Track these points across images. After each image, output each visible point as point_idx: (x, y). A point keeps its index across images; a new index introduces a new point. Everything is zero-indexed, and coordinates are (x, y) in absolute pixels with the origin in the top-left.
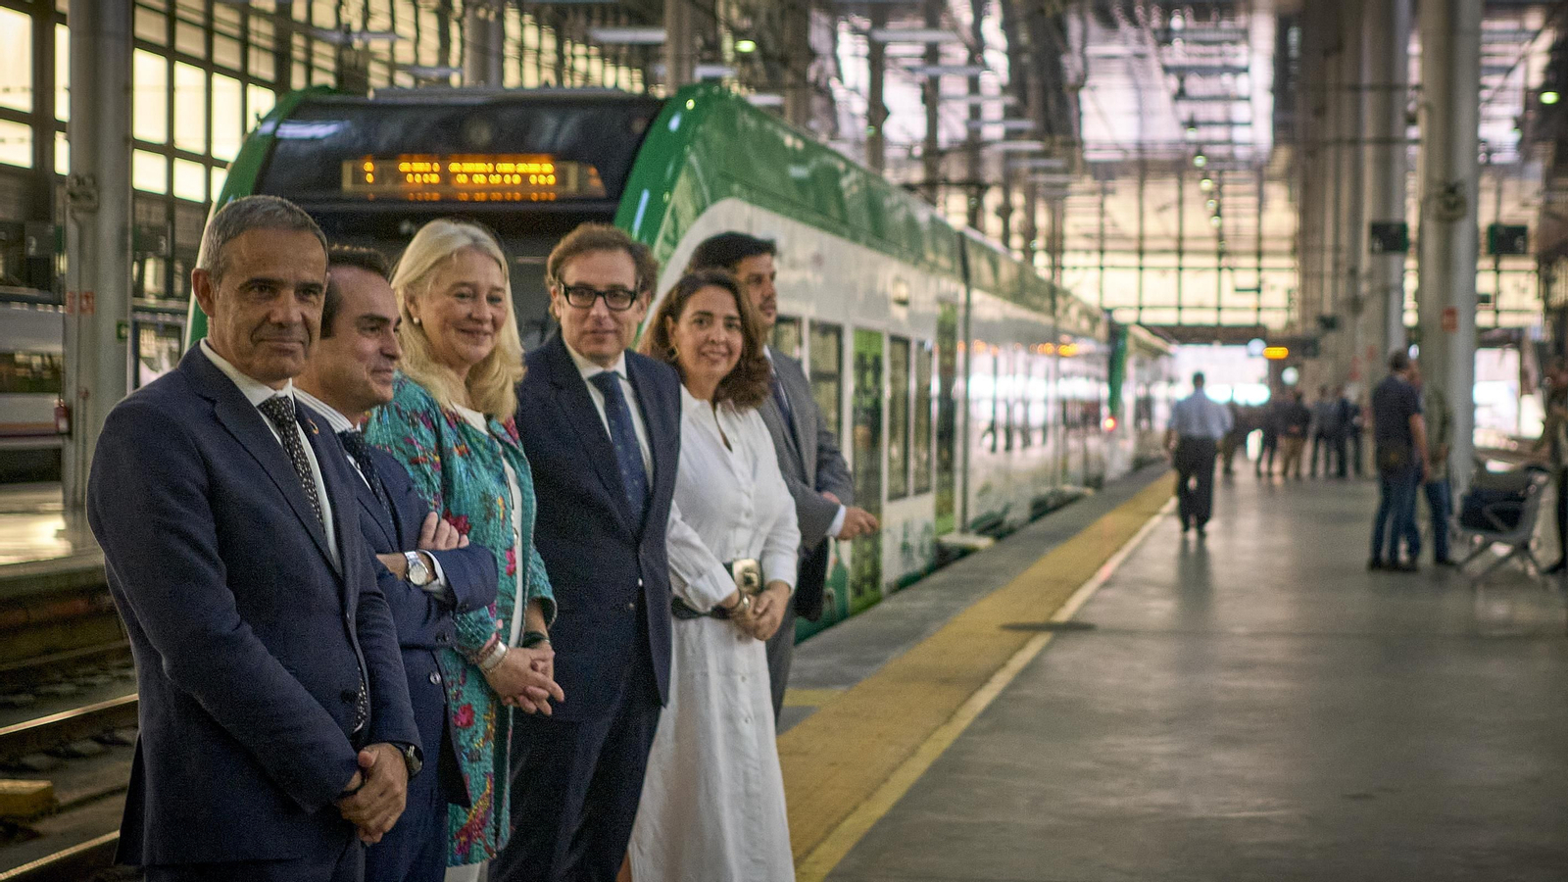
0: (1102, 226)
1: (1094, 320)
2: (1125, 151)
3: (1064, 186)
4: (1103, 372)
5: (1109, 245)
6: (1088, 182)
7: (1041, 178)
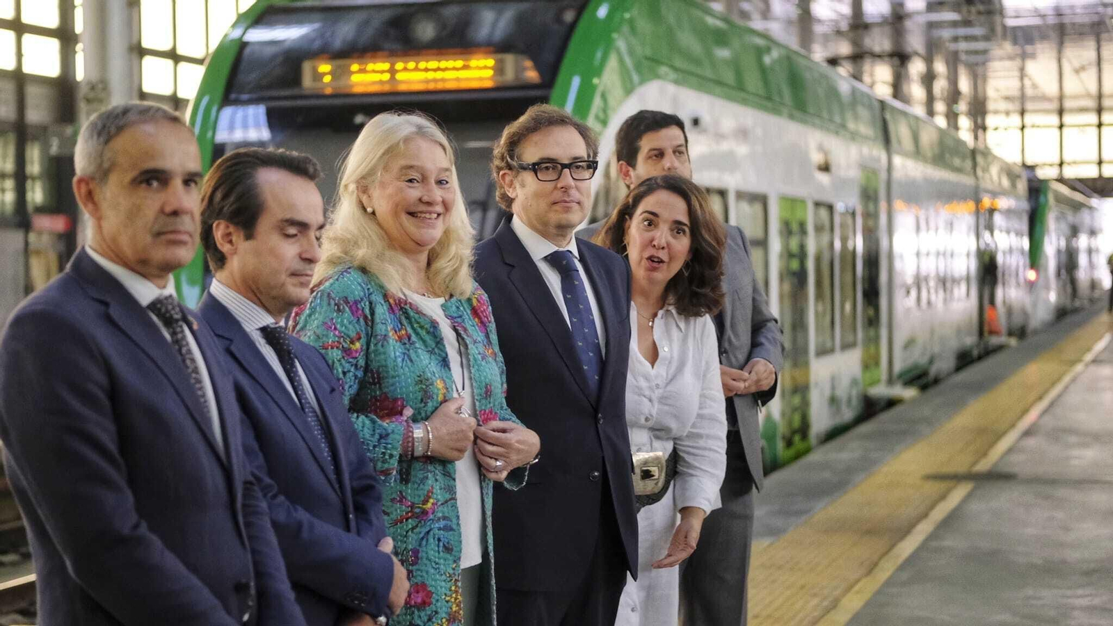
0: (1022, 88)
1: (1013, 176)
2: (1043, 16)
3: (985, 52)
4: (1025, 227)
5: (1029, 106)
6: (1008, 47)
7: (963, 46)
